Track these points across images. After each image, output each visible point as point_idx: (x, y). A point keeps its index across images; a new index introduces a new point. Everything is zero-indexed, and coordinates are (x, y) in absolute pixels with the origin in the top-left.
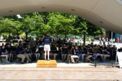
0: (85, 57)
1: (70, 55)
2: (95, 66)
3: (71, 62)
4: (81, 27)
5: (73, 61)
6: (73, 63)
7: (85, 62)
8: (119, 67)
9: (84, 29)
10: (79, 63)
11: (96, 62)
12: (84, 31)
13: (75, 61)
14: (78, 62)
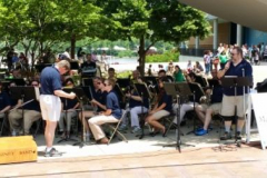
0: (142, 117)
1: (86, 114)
2: (178, 146)
3: (93, 140)
4: (127, 9)
5: (100, 135)
6: (99, 142)
7: (141, 137)
8: (258, 145)
9: (137, 16)
10: (120, 140)
11: (181, 134)
12: (137, 23)
13: (108, 135)
14: (116, 139)
